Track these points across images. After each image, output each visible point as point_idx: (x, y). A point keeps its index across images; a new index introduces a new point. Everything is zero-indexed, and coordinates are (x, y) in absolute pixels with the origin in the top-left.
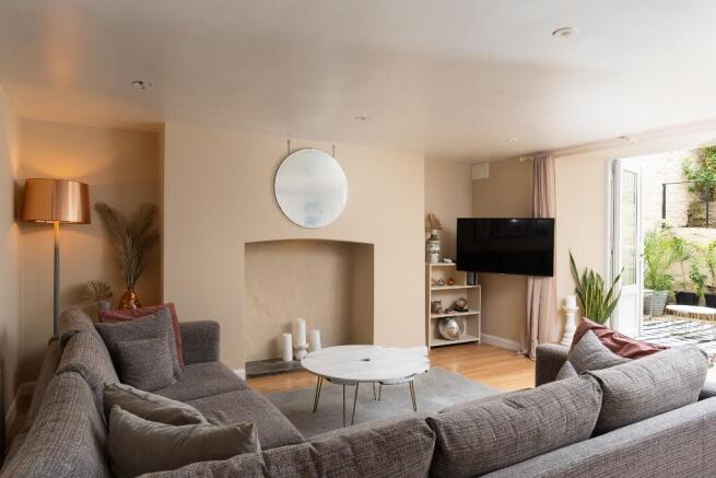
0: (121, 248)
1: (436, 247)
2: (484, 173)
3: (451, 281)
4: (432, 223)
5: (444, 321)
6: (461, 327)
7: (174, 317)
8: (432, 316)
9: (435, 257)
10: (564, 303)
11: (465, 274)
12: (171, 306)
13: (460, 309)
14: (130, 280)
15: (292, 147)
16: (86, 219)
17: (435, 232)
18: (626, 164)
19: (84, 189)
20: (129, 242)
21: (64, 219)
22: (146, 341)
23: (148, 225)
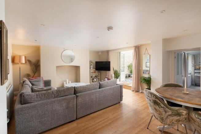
0: (33, 67)
1: (92, 66)
2: (100, 54)
3: (95, 72)
4: (91, 62)
5: (93, 79)
6: (96, 80)
7: (43, 79)
8: (91, 78)
9: (92, 68)
10: (112, 75)
11: (97, 71)
12: (42, 77)
13: (97, 77)
14: (35, 73)
15: (65, 49)
16: (26, 63)
17: (92, 64)
18: (122, 52)
19: (25, 57)
20: (34, 66)
21: (21, 62)
22: (37, 83)
23: (37, 63)
